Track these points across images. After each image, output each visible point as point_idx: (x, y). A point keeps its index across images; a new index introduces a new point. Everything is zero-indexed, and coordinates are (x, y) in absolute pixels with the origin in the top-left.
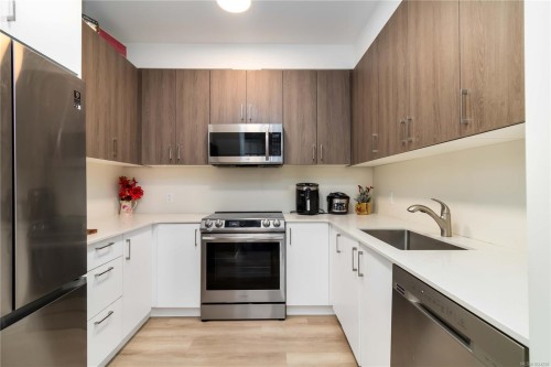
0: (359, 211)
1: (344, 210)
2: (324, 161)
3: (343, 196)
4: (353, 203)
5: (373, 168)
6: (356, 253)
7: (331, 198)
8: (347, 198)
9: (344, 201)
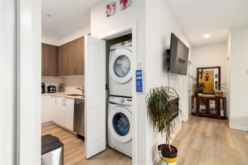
0: (60, 91)
1: (54, 91)
2: (47, 75)
3: (54, 87)
4: (57, 89)
5: (63, 78)
6: (64, 100)
7: (49, 88)
8: (55, 87)
9: (54, 88)
